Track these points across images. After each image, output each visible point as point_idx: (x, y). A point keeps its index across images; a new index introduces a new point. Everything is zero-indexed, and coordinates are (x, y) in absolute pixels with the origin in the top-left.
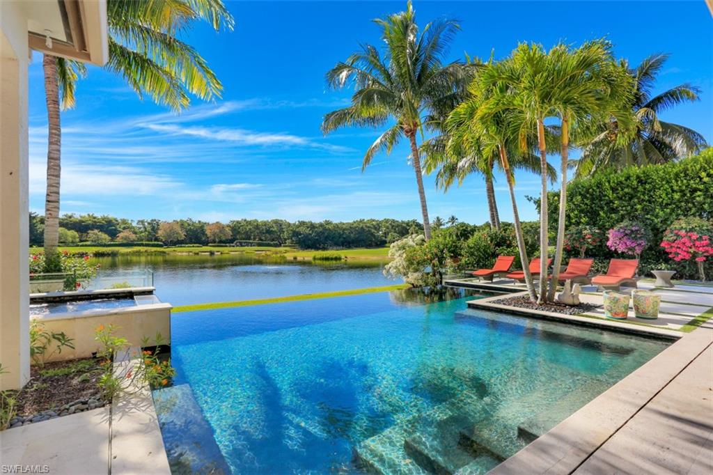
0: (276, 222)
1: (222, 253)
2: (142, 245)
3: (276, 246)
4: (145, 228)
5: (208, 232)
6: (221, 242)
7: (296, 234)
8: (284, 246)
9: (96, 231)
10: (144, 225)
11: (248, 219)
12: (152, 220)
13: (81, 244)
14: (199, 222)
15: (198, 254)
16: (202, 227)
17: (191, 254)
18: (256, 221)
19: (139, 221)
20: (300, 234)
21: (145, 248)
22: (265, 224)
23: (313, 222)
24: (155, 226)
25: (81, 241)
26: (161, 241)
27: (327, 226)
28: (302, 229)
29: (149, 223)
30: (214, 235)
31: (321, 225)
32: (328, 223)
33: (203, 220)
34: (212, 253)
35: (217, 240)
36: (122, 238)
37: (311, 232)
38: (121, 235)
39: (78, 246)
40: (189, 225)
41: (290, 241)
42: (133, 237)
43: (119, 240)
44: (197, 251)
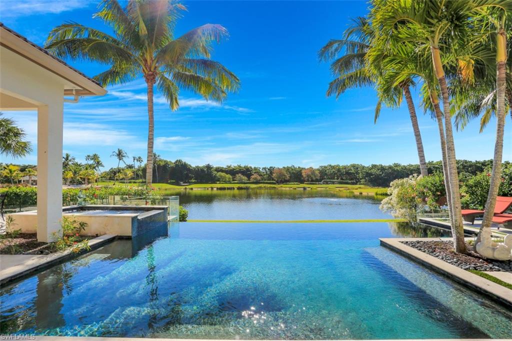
0: (353, 166)
1: (311, 189)
2: (264, 183)
3: (353, 184)
4: (267, 172)
5: (304, 174)
6: (312, 181)
7: (368, 175)
8: (359, 184)
9: (240, 175)
10: (266, 170)
11: (333, 165)
12: (270, 167)
13: (232, 182)
14: (299, 167)
15: (296, 189)
16: (301, 171)
17: (291, 189)
18: (338, 166)
19: (263, 168)
20: (372, 175)
21: (265, 185)
22: (345, 168)
23: (383, 165)
24: (271, 170)
25: (233, 180)
26: (275, 180)
27: (396, 168)
28: (373, 171)
29: (268, 169)
30: (308, 176)
31: (390, 167)
32: (397, 165)
33: (302, 166)
34: (305, 189)
35: (310, 180)
36: (253, 178)
37: (381, 173)
38: (253, 177)
39: (231, 183)
40: (292, 170)
41: (364, 180)
42: (259, 178)
43: (252, 180)
44: (295, 187)
